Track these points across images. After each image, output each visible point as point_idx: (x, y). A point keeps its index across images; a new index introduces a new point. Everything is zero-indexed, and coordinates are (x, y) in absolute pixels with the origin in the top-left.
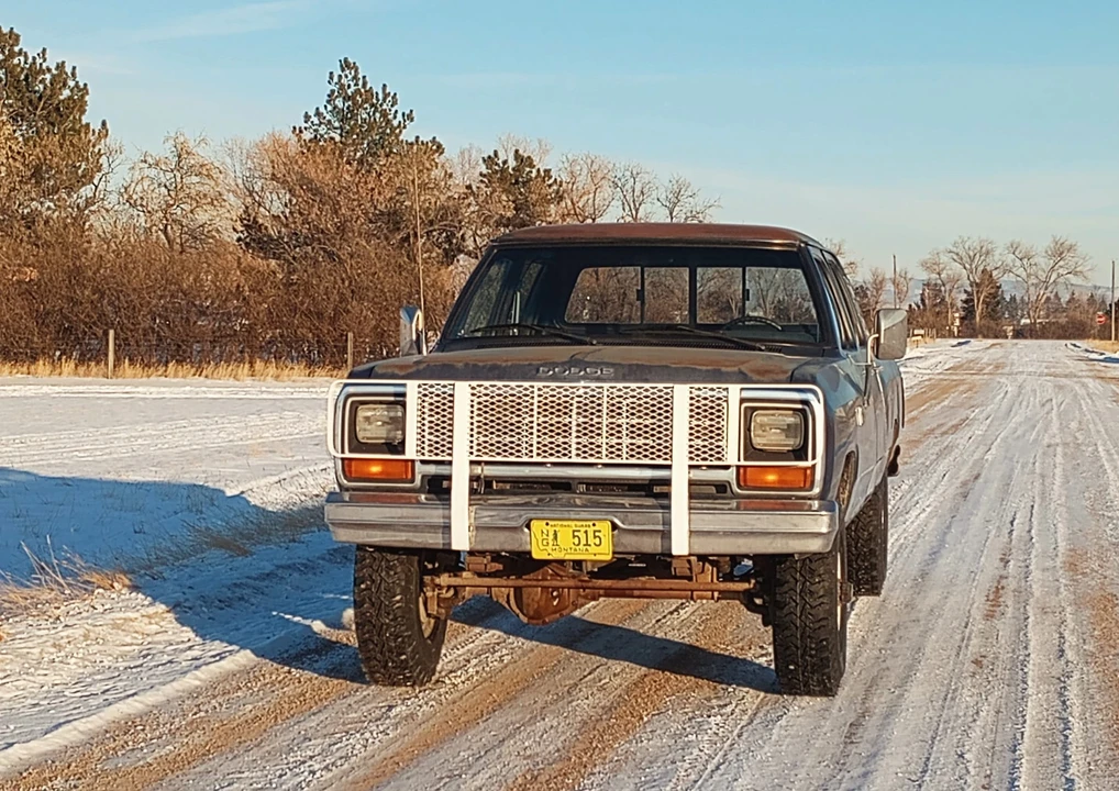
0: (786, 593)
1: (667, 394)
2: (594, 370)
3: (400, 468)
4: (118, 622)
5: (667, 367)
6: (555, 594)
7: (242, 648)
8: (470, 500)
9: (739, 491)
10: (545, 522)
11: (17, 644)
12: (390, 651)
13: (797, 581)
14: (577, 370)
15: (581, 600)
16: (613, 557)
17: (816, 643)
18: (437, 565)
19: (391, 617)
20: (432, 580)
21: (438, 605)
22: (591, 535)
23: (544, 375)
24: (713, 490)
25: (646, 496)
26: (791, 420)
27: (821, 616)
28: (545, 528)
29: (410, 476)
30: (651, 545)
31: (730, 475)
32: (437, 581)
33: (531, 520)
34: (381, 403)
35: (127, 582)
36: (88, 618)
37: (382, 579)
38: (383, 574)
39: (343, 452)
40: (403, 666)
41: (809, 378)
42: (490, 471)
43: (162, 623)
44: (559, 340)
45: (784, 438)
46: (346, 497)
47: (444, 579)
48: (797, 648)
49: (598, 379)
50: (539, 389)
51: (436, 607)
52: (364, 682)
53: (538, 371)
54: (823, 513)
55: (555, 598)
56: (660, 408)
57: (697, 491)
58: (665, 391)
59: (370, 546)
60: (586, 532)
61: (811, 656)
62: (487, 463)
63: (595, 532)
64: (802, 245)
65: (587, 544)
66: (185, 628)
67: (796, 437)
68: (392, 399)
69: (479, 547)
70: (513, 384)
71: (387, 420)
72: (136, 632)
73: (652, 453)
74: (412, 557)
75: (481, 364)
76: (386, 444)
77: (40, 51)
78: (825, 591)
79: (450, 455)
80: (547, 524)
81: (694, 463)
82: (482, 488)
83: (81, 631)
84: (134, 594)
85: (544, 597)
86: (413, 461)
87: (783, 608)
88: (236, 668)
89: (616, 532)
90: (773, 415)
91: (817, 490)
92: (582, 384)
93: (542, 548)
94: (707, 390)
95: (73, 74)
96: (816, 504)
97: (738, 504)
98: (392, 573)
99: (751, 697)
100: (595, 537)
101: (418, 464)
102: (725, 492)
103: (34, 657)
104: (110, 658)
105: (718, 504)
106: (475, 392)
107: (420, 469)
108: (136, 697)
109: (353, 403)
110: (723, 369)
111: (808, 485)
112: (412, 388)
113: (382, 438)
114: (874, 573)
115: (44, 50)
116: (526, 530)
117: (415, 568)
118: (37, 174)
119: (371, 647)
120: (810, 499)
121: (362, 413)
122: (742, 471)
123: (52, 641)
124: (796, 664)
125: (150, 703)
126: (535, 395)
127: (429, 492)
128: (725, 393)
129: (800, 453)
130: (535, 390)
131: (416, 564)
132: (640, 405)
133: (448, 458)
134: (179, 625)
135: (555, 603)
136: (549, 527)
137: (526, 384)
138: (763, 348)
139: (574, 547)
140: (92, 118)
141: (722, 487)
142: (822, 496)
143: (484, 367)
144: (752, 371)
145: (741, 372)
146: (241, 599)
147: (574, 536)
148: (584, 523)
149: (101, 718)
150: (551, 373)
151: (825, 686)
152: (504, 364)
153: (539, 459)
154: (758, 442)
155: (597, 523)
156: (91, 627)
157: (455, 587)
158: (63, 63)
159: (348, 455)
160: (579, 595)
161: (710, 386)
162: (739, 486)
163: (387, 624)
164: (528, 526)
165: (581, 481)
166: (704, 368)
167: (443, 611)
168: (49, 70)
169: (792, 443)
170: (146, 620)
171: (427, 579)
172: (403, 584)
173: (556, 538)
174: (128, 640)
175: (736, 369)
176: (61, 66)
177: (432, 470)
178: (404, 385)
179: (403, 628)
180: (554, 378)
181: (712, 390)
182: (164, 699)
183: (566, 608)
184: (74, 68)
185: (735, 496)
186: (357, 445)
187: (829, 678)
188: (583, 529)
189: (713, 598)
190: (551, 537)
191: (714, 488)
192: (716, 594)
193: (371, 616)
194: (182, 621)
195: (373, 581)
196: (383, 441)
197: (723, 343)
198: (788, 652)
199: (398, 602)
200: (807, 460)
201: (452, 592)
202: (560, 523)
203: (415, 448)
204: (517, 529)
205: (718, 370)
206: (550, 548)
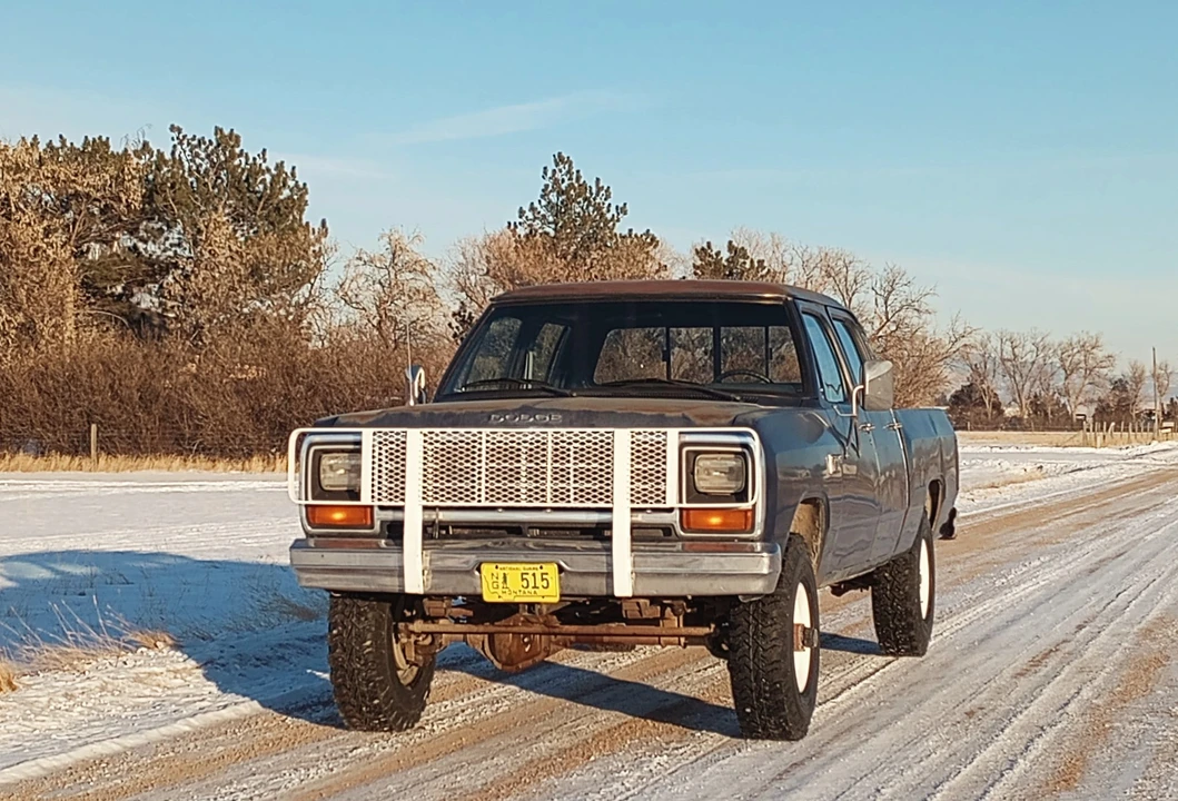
0: (739, 635)
1: (608, 438)
2: (543, 417)
3: (360, 513)
5: (612, 412)
6: (526, 640)
7: (252, 699)
8: (423, 544)
9: (682, 533)
10: (494, 566)
11: (31, 693)
12: (363, 696)
13: (749, 624)
14: (527, 417)
15: (553, 647)
16: (561, 601)
17: (770, 686)
18: (414, 613)
19: (362, 662)
20: (406, 627)
21: (416, 652)
22: (538, 577)
23: (495, 423)
24: (661, 533)
25: (594, 539)
26: (733, 463)
27: (775, 659)
28: (495, 571)
29: (369, 522)
30: (595, 587)
31: (676, 515)
32: (411, 627)
33: (481, 564)
34: (343, 451)
35: (170, 642)
36: (112, 672)
37: (353, 624)
38: (354, 620)
39: (306, 499)
40: (377, 711)
42: (443, 516)
43: (188, 678)
44: (543, 393)
45: (725, 481)
46: (312, 543)
47: (418, 626)
48: (752, 691)
49: (547, 425)
50: (488, 435)
51: (413, 654)
52: (341, 726)
53: (489, 418)
54: (765, 554)
55: (526, 644)
56: (602, 453)
57: (640, 534)
58: (607, 435)
59: (336, 591)
60: (534, 575)
62: (442, 509)
63: (542, 574)
64: (789, 299)
65: (535, 587)
66: (209, 683)
67: (737, 480)
68: (351, 447)
69: (433, 591)
70: (462, 431)
71: (349, 468)
72: (159, 686)
73: (595, 496)
74: (384, 604)
75: (436, 412)
76: (347, 491)
77: (260, 152)
78: (778, 634)
79: (403, 500)
80: (497, 567)
81: (635, 506)
82: (434, 532)
83: (98, 683)
84: (172, 653)
85: (515, 643)
86: (372, 507)
87: (737, 651)
88: (237, 717)
89: (563, 574)
90: (715, 458)
91: (758, 532)
92: (531, 430)
93: (493, 590)
94: (647, 434)
95: (293, 174)
96: (759, 546)
97: (683, 546)
98: (363, 619)
99: (712, 739)
100: (543, 580)
101: (376, 509)
102: (670, 534)
103: (40, 705)
104: (120, 708)
105: (662, 546)
106: (426, 438)
107: (379, 516)
108: (115, 740)
109: (316, 451)
110: (667, 414)
111: (749, 527)
112: (368, 436)
113: (344, 486)
114: (912, 633)
115: (264, 150)
116: (477, 573)
117: (387, 614)
118: (255, 272)
119: (345, 691)
120: (752, 541)
121: (326, 461)
122: (685, 513)
123: (63, 692)
124: (752, 707)
125: (129, 745)
126: (483, 441)
127: (389, 537)
128: (664, 437)
129: (741, 496)
130: (484, 436)
131: (388, 610)
132: (582, 450)
133: (401, 503)
134: (205, 680)
135: (527, 649)
136: (498, 570)
137: (474, 431)
138: (738, 398)
139: (523, 589)
140: (311, 216)
141: (667, 530)
142: (765, 538)
143: (440, 415)
144: (697, 416)
145: (684, 417)
146: (282, 658)
147: (523, 579)
148: (532, 566)
149: (70, 756)
150: (501, 419)
151: (784, 729)
152: (459, 412)
153: (488, 504)
154: (702, 485)
155: (544, 566)
156: (111, 680)
157: (432, 633)
158: (282, 163)
159: (311, 502)
160: (550, 641)
161: (649, 430)
162: (683, 528)
163: (358, 669)
164: (479, 570)
165: (533, 525)
166: (649, 413)
167: (421, 658)
168: (268, 170)
169: (734, 486)
170: (172, 675)
171: (401, 625)
172: (373, 629)
173: (505, 580)
174: (147, 692)
175: (680, 414)
176: (280, 166)
177: (390, 515)
178: (360, 433)
179: (374, 673)
180: (505, 425)
181: (652, 434)
182: (146, 742)
183: (539, 654)
184: (294, 168)
185: (681, 539)
186: (319, 491)
187: (786, 721)
188: (531, 572)
189: (679, 644)
190: (501, 580)
191: (661, 531)
192: (683, 640)
193: (343, 661)
194: (208, 677)
195: (345, 627)
196: (345, 489)
197: (701, 395)
198: (745, 695)
199: (368, 647)
200: (747, 501)
201: (429, 639)
202: (509, 566)
203: (371, 494)
204: (469, 572)
205: (662, 416)
206: (500, 591)
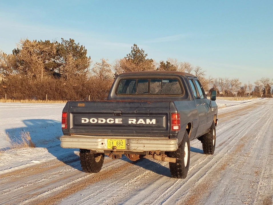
95: (84, 47)
115: (79, 43)
118: (77, 66)
158: (82, 45)
168: (80, 47)
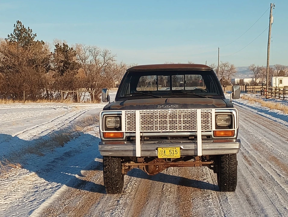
0: (224, 164)
1: (195, 112)
2: (173, 106)
3: (119, 135)
4: (25, 178)
5: (192, 104)
6: (157, 167)
7: (62, 184)
8: (141, 143)
12: (114, 185)
13: (227, 161)
14: (168, 106)
16: (180, 157)
17: (232, 178)
18: (124, 160)
19: (115, 175)
21: (125, 171)
22: (174, 151)
23: (159, 108)
24: (206, 137)
25: (187, 140)
26: (227, 117)
27: (234, 170)
28: (162, 150)
29: (122, 137)
30: (191, 153)
31: (212, 133)
32: (125, 165)
33: (158, 148)
34: (113, 116)
37: (112, 165)
38: (112, 163)
39: (103, 131)
40: (117, 189)
41: (232, 106)
42: (145, 134)
43: (35, 178)
45: (225, 122)
46: (104, 143)
48: (227, 179)
49: (175, 108)
50: (159, 112)
53: (157, 106)
54: (237, 143)
56: (193, 116)
59: (110, 156)
60: (173, 150)
61: (231, 181)
62: (144, 132)
65: (173, 154)
67: (229, 122)
68: (117, 115)
69: (143, 156)
70: (151, 110)
71: (115, 121)
73: (191, 128)
75: (141, 105)
76: (115, 128)
78: (234, 163)
79: (135, 130)
80: (162, 149)
81: (203, 130)
82: (142, 139)
83: (17, 182)
85: (154, 168)
86: (123, 133)
87: (223, 169)
88: (65, 190)
89: (181, 150)
90: (223, 116)
91: (235, 136)
92: (170, 109)
93: (161, 155)
94: (205, 110)
96: (235, 140)
97: (214, 141)
98: (114, 163)
100: (176, 152)
101: (124, 133)
102: (210, 138)
103: (9, 190)
105: (209, 141)
106: (141, 113)
107: (125, 135)
108: (45, 201)
109: (105, 117)
110: (208, 104)
111: (233, 135)
112: (123, 112)
113: (113, 126)
116: (156, 151)
120: (233, 139)
121: (108, 120)
122: (215, 132)
124: (227, 183)
125: (50, 203)
127: (127, 141)
129: (230, 127)
130: (158, 112)
132: (188, 115)
133: (135, 131)
135: (157, 169)
137: (156, 110)
138: (207, 97)
139: (170, 155)
142: (236, 138)
144: (216, 105)
145: (213, 105)
146: (51, 169)
147: (170, 152)
148: (173, 148)
149: (41, 209)
150: (161, 107)
152: (147, 105)
153: (160, 131)
154: (218, 124)
155: (176, 148)
156: (19, 180)
159: (105, 131)
160: (163, 167)
162: (214, 136)
163: (113, 177)
164: (157, 149)
165: (170, 136)
166: (203, 104)
167: (126, 173)
169: (228, 124)
170: (31, 177)
171: (123, 164)
172: (118, 166)
173: (165, 152)
174: (29, 183)
175: (211, 104)
177: (128, 135)
178: (121, 112)
179: (118, 178)
180: (162, 108)
181: (207, 110)
183: (160, 171)
185: (213, 139)
186: (107, 129)
188: (172, 150)
189: (200, 166)
190: (163, 152)
193: (109, 175)
194: (40, 177)
195: (109, 166)
198: (225, 180)
199: (117, 171)
200: (232, 128)
201: (128, 167)
202: (166, 148)
203: (125, 129)
204: (154, 150)
205: (207, 105)
206: (163, 155)
